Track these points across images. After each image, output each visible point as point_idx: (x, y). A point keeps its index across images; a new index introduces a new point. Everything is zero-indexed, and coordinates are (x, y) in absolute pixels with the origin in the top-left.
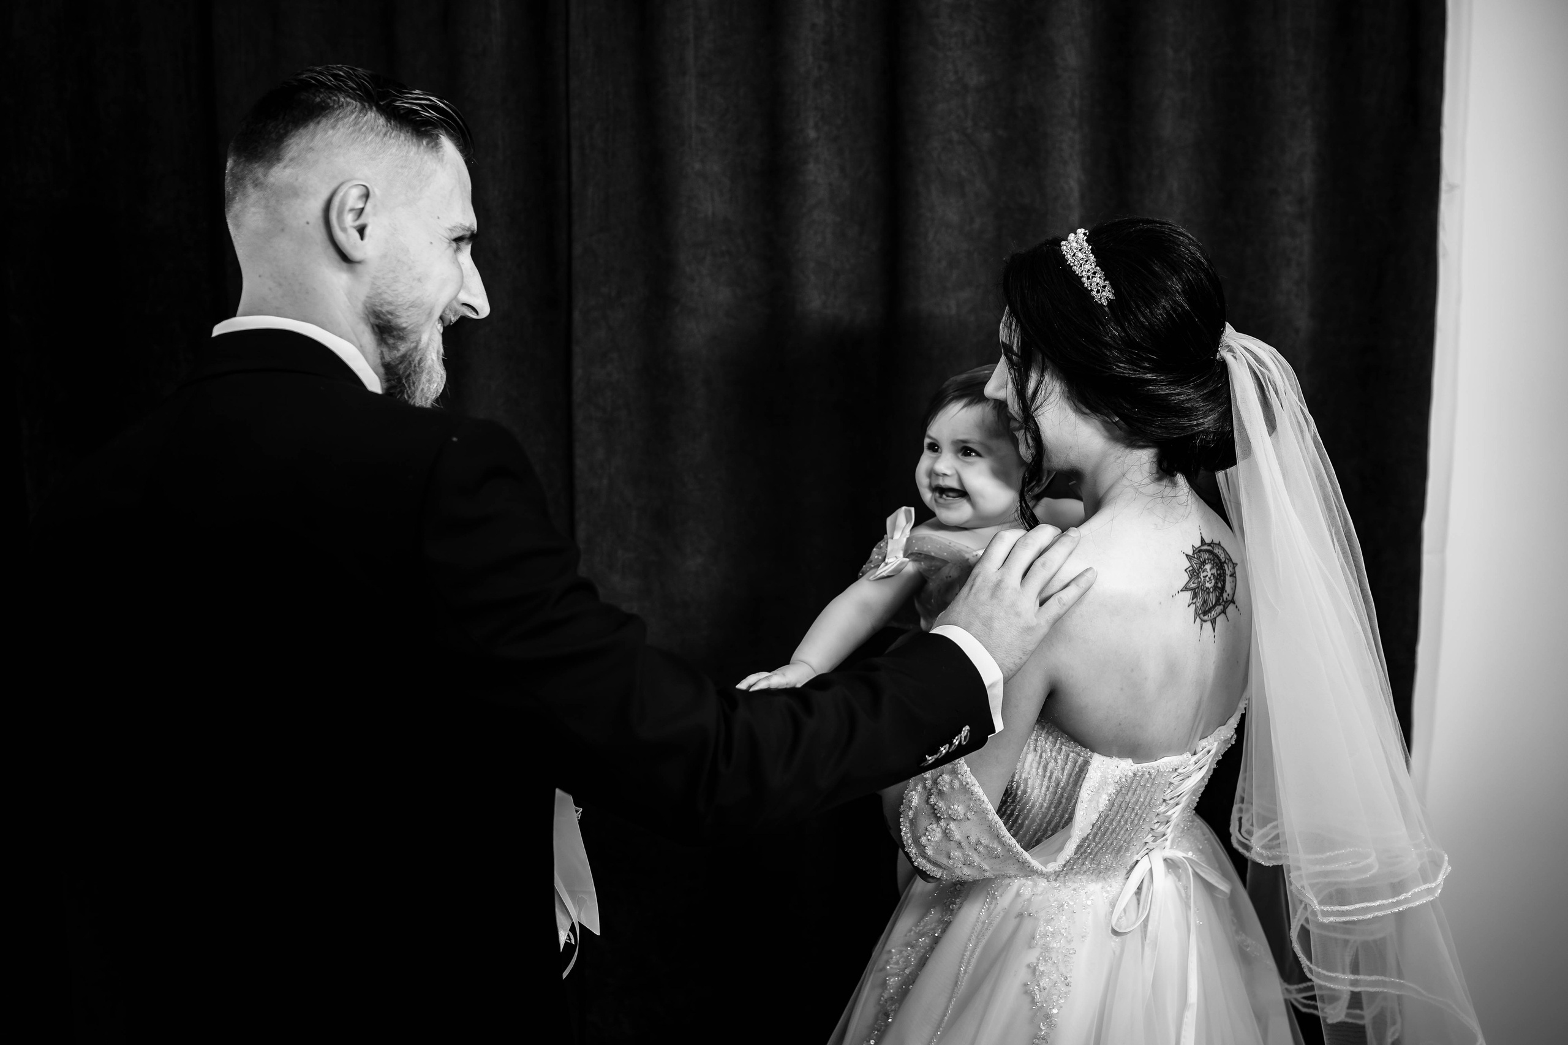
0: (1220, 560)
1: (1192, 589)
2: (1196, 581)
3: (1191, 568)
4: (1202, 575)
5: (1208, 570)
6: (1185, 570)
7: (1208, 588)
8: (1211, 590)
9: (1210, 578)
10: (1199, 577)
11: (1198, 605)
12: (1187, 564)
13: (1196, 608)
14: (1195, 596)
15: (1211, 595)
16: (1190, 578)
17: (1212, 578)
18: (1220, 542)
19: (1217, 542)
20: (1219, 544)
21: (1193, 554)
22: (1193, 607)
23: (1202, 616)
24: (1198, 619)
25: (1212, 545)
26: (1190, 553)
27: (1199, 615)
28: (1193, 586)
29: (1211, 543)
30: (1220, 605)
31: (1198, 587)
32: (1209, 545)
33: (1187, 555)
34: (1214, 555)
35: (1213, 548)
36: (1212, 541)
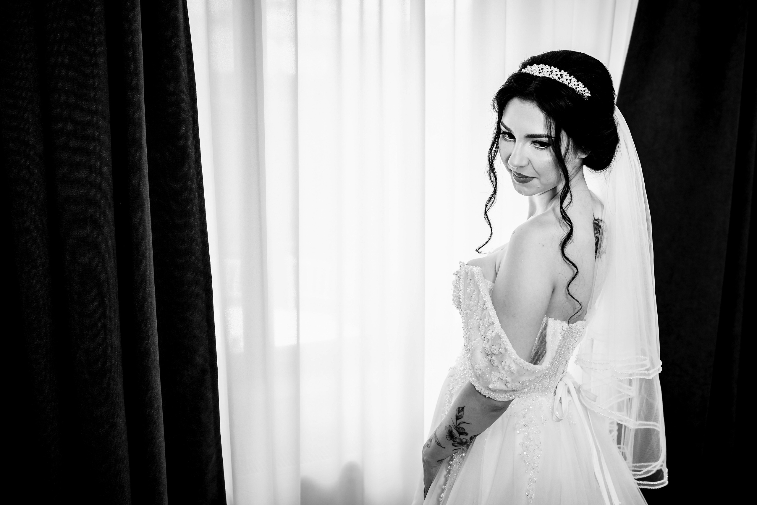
20: (602, 220)
32: (597, 220)
34: (599, 226)
35: (598, 223)
36: (598, 218)
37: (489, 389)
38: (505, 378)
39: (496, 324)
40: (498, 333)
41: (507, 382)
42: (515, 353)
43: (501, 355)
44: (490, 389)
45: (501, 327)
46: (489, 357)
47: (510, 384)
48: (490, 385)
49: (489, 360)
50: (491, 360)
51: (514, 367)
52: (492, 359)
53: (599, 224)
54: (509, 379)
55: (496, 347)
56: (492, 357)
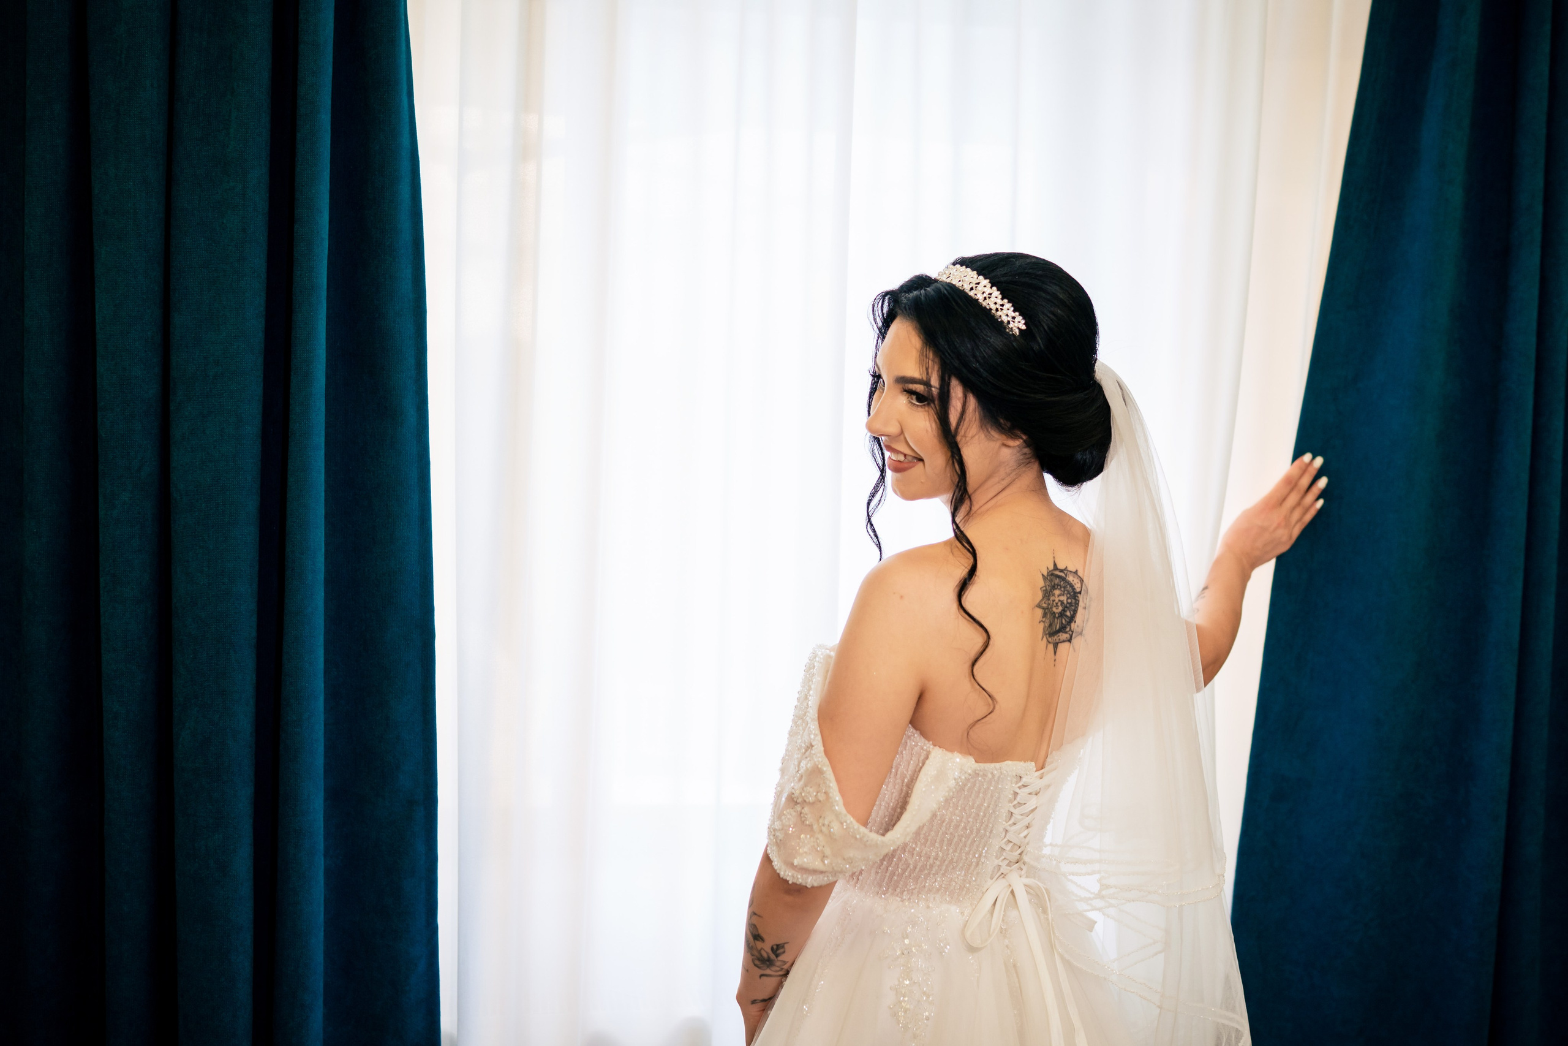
0: (1074, 589)
1: (1043, 608)
2: (1047, 602)
3: (1044, 588)
4: (1052, 598)
5: (1056, 596)
6: (1041, 588)
7: (1054, 613)
8: (1057, 615)
9: (1057, 604)
10: (1049, 600)
11: (1046, 624)
12: (1041, 583)
13: (1045, 627)
14: (1045, 615)
15: (1056, 620)
16: (1043, 598)
17: (1059, 604)
18: (1077, 571)
19: (1074, 570)
20: (1076, 573)
21: (1047, 575)
22: (1042, 625)
23: (1048, 636)
24: (1045, 638)
25: (1066, 572)
26: (1045, 574)
27: (1046, 634)
28: (1045, 605)
29: (1065, 570)
30: (1066, 633)
31: (1048, 608)
32: (1062, 571)
33: (1043, 575)
34: (1066, 582)
35: (1066, 576)
36: (1066, 567)
37: (792, 866)
38: (821, 848)
39: (816, 746)
40: (817, 763)
41: (824, 857)
42: (841, 802)
43: (821, 805)
44: (796, 866)
45: (823, 754)
46: (798, 808)
47: (829, 860)
48: (795, 860)
49: (799, 813)
50: (801, 813)
51: (836, 828)
52: (803, 811)
53: (1067, 578)
54: (828, 851)
55: (811, 790)
56: (803, 808)
